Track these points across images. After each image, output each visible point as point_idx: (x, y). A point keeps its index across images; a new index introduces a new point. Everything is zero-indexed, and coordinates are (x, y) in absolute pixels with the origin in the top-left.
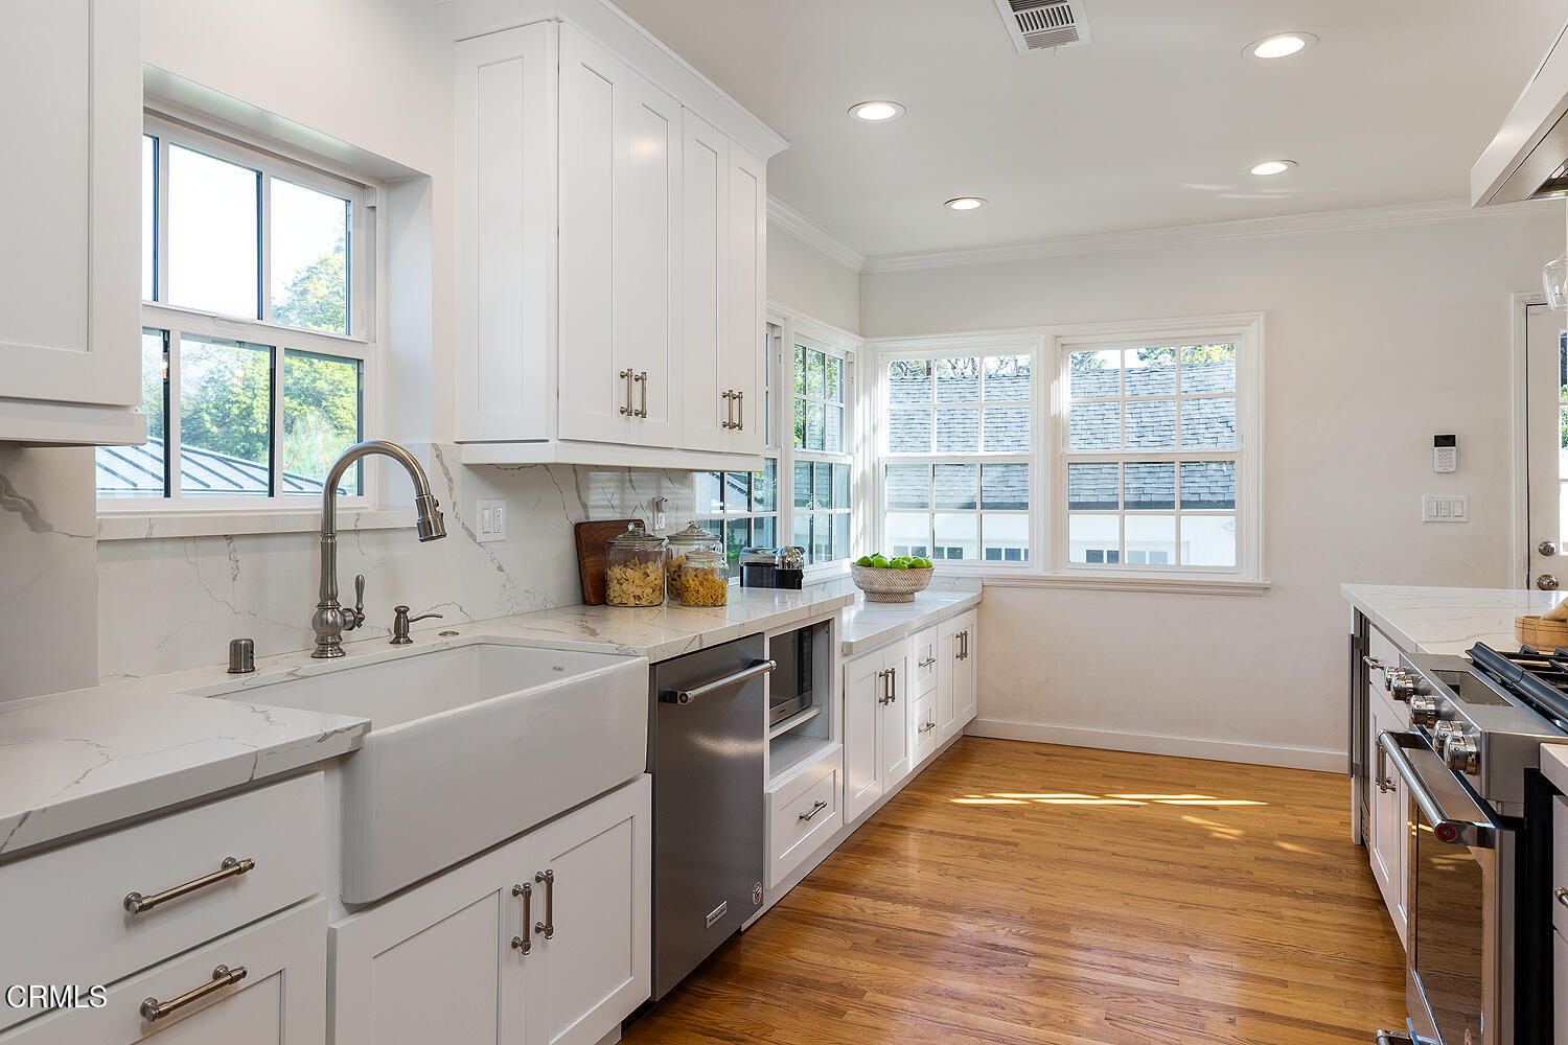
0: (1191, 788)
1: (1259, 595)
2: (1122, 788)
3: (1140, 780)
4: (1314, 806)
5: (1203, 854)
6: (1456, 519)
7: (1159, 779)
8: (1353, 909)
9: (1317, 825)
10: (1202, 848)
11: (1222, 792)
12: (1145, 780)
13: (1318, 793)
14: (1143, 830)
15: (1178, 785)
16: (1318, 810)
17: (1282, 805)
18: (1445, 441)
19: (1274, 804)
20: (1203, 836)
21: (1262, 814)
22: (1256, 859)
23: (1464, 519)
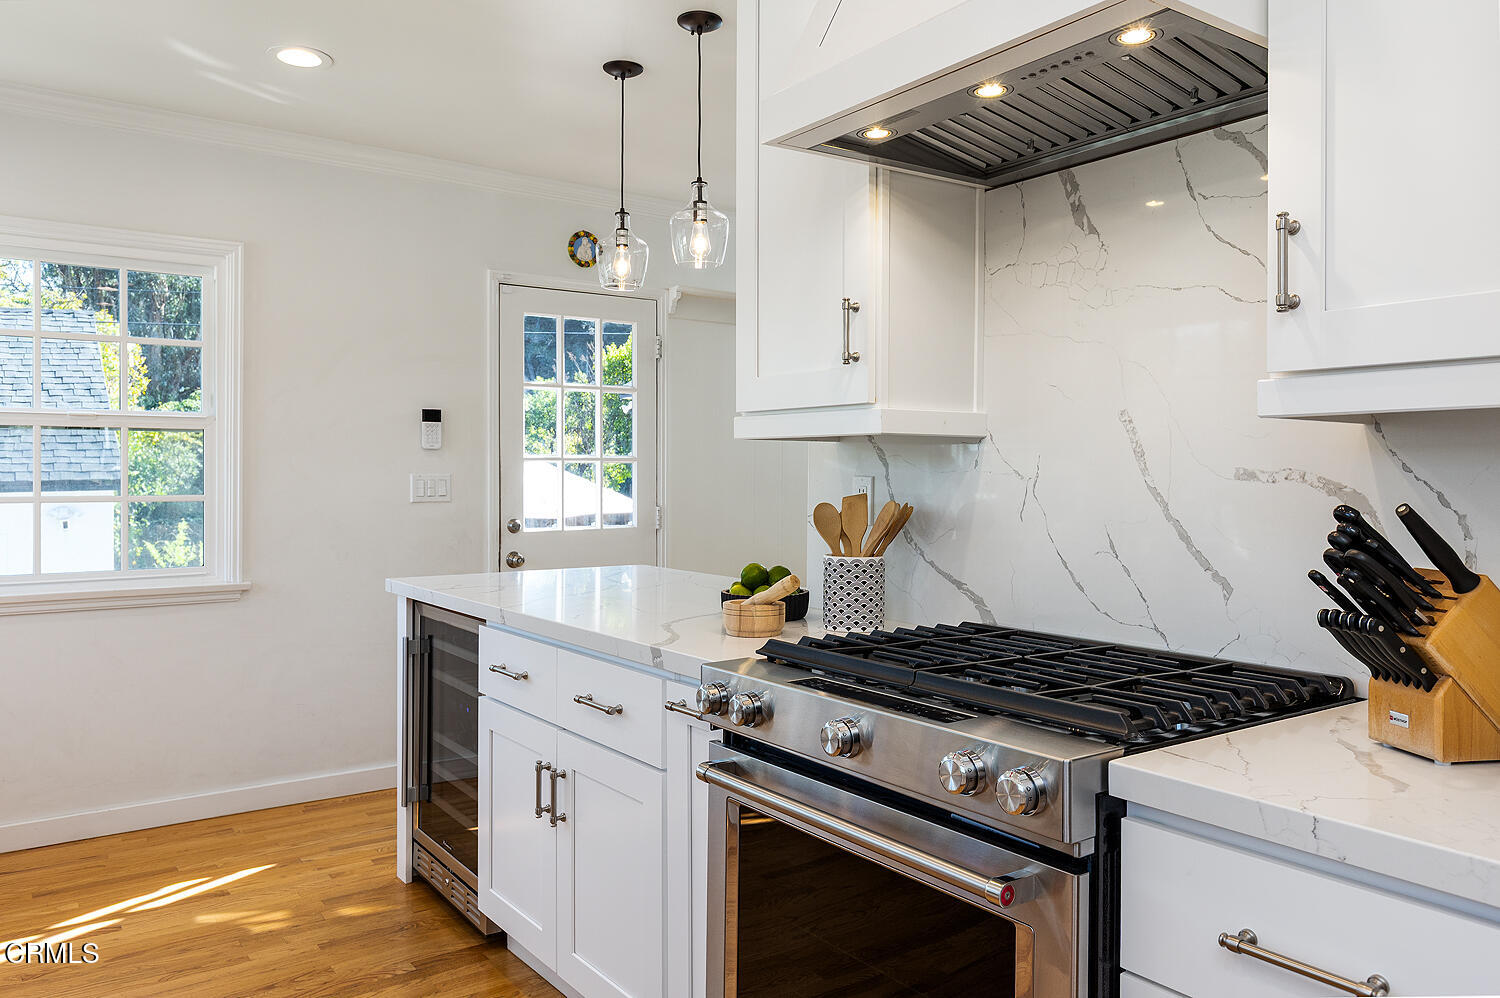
0: (171, 874)
1: (235, 601)
2: (76, 906)
3: (95, 884)
4: (332, 849)
5: (254, 967)
6: (441, 499)
7: (118, 875)
8: (465, 970)
9: (352, 872)
10: (248, 959)
11: (216, 866)
12: (104, 883)
13: (324, 831)
14: (151, 964)
15: (153, 874)
16: (340, 853)
17: (297, 860)
18: (431, 416)
19: (285, 863)
20: (238, 938)
21: (285, 880)
22: (322, 947)
23: (447, 499)
